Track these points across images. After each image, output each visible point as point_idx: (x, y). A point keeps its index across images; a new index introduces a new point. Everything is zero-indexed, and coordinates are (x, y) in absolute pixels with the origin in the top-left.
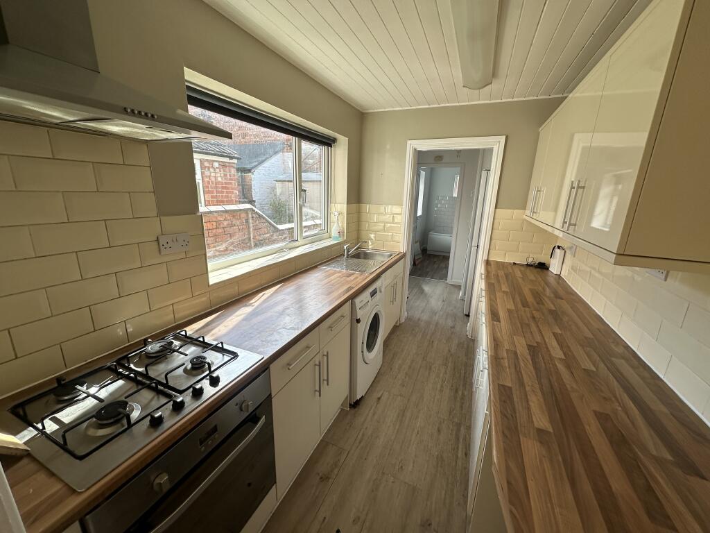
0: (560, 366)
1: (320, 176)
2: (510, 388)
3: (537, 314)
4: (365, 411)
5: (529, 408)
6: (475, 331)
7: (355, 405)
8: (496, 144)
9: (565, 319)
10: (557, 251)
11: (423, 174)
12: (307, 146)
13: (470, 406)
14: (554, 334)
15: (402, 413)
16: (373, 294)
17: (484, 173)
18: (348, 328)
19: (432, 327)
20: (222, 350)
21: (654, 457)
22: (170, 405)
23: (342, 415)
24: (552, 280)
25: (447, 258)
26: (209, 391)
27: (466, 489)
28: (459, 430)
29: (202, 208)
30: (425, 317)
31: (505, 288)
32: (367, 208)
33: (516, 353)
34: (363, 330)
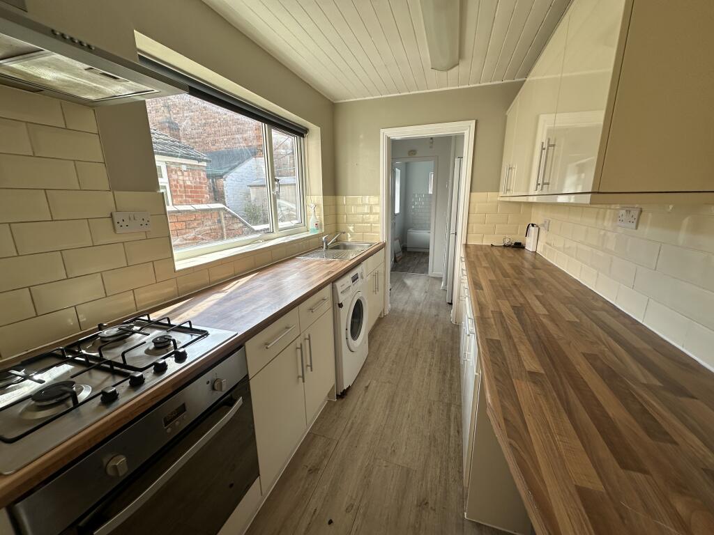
0: (545, 320)
1: (294, 180)
2: (499, 342)
3: (517, 282)
4: (353, 401)
5: (519, 356)
6: (459, 316)
7: (343, 395)
8: (466, 129)
9: (545, 284)
10: (531, 228)
11: (398, 171)
12: (278, 136)
13: (459, 386)
14: (537, 296)
15: (391, 400)
16: (355, 279)
17: (457, 160)
18: (331, 311)
19: (417, 317)
20: (190, 330)
21: (644, 384)
22: (127, 383)
23: (329, 406)
24: (528, 256)
25: (427, 254)
26: (173, 366)
27: (461, 464)
28: (449, 410)
29: (169, 208)
30: (409, 308)
31: (485, 264)
32: (343, 200)
33: (501, 313)
34: (346, 315)
